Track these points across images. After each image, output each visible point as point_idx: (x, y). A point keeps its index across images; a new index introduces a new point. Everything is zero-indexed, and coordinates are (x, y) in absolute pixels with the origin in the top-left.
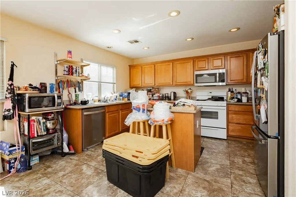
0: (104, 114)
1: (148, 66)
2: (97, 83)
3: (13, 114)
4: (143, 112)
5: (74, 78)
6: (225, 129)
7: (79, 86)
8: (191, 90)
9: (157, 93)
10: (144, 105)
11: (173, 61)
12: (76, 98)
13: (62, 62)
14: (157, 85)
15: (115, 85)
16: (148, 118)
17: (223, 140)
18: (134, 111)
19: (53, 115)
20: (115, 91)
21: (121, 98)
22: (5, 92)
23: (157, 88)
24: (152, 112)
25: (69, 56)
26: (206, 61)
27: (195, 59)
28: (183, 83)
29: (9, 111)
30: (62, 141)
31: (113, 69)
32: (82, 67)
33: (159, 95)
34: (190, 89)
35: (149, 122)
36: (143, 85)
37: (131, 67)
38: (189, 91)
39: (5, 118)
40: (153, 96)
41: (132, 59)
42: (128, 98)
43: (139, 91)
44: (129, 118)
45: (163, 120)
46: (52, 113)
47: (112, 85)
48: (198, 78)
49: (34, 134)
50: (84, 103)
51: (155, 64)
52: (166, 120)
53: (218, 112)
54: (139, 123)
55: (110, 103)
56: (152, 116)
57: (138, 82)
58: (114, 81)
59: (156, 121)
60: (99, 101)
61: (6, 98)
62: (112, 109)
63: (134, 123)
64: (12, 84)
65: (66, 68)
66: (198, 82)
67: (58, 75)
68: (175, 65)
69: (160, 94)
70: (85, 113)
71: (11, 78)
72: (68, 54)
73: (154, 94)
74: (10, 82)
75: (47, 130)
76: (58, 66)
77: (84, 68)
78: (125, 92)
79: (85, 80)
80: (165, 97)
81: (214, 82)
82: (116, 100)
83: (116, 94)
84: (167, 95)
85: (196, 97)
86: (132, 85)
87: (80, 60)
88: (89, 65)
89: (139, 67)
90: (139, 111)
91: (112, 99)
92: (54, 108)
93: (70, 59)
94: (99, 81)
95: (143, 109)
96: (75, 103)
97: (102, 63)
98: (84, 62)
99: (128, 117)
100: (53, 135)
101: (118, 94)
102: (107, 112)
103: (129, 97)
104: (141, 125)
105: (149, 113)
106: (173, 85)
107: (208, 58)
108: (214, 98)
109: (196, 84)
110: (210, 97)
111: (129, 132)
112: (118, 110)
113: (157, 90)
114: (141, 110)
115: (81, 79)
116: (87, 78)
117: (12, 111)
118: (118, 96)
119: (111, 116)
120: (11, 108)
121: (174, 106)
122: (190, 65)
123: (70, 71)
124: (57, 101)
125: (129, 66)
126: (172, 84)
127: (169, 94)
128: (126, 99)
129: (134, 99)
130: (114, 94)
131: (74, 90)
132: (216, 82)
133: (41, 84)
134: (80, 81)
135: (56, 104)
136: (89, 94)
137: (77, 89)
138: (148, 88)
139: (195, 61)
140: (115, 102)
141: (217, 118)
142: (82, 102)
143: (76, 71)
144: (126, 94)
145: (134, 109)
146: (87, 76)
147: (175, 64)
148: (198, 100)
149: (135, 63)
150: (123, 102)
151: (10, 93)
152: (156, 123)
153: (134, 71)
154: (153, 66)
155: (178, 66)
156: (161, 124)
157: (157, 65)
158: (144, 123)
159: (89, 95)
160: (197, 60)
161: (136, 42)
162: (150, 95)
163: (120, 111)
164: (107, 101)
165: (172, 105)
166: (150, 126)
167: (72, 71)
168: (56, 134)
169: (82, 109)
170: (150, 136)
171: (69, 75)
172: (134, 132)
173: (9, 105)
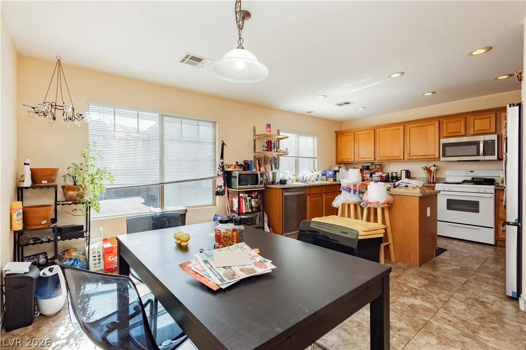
0: (304, 196)
1: (365, 132)
2: (294, 158)
3: (224, 190)
4: (354, 192)
5: (273, 154)
6: (493, 228)
7: (275, 163)
8: (436, 168)
9: (378, 171)
10: (356, 185)
11: (404, 124)
12: (273, 177)
13: (261, 137)
14: (378, 159)
15: (316, 160)
16: (360, 200)
17: (488, 246)
18: (343, 192)
19: (256, 193)
20: (316, 168)
21: (325, 177)
22: (217, 170)
23: (379, 165)
24: (365, 194)
25: (268, 130)
26: (462, 122)
27: (442, 120)
28: (421, 157)
29: (221, 188)
30: (264, 222)
31: (314, 139)
32: (279, 139)
33: (381, 174)
34: (434, 166)
35: (362, 204)
36: (357, 160)
37: (338, 134)
38: (433, 169)
39: (218, 193)
40: (371, 176)
41: (340, 122)
42: (334, 178)
43: (350, 170)
44: (337, 200)
45: (378, 202)
46: (255, 191)
47: (312, 159)
48: (447, 149)
49: (242, 210)
50: (283, 182)
51: (375, 130)
52: (382, 201)
53: (478, 202)
54: (349, 205)
55: (310, 183)
56: (365, 197)
57: (348, 156)
58: (314, 154)
59: (370, 203)
60: (297, 181)
61: (218, 175)
62: (314, 191)
63: (343, 205)
64: (223, 163)
65: (265, 144)
66: (447, 155)
67: (257, 151)
68: (408, 130)
69: (384, 173)
70: (286, 194)
71: (222, 157)
72: (267, 128)
73: (374, 173)
74: (222, 161)
75: (252, 208)
76: (256, 140)
77: (281, 141)
78: (330, 170)
79: (281, 155)
80: (392, 177)
81: (476, 154)
82: (317, 180)
83: (317, 173)
84: (394, 175)
85: (445, 179)
86: (340, 160)
87: (276, 133)
88: (287, 137)
89: (350, 134)
90: (349, 192)
91: (313, 179)
92: (257, 186)
93: (270, 133)
94: (296, 156)
95: (354, 190)
96: (273, 183)
97: (300, 133)
98: (281, 134)
99: (336, 198)
100: (256, 214)
101: (320, 173)
102: (309, 195)
103: (336, 177)
104: (352, 207)
105: (361, 195)
106: (404, 159)
107: (466, 118)
108: (475, 180)
109: (442, 159)
110: (470, 179)
111: (337, 215)
112: (320, 193)
113: (378, 166)
114: (352, 191)
115: (278, 155)
116: (285, 154)
117: (223, 188)
118: (320, 175)
119: (312, 200)
120: (223, 185)
121: (393, 187)
122: (433, 129)
123: (270, 146)
124: (260, 179)
125: (335, 132)
126: (402, 158)
127: (399, 172)
128: (332, 179)
129: (344, 179)
130: (315, 173)
131: (270, 167)
132: (478, 154)
133: (244, 161)
134: (276, 157)
135: (259, 182)
136: (286, 171)
137: (273, 165)
138: (364, 165)
139: (443, 123)
140: (317, 183)
141: (478, 211)
142: (281, 180)
143: (274, 146)
144: (331, 173)
145: (344, 189)
146: (285, 150)
147: (408, 128)
148: (446, 183)
149: (344, 128)
150: (328, 182)
151: (222, 171)
152: (369, 206)
153: (343, 139)
154: (373, 131)
155: (414, 131)
156: (376, 206)
157: (378, 130)
158: (355, 206)
159: (287, 173)
160: (445, 121)
161: (347, 103)
162: (368, 175)
163: (324, 195)
164: (306, 181)
165: (392, 187)
166: (362, 209)
167: (271, 146)
168: (259, 213)
169: (283, 189)
170: (362, 220)
171: (268, 151)
172: (343, 215)
173: (220, 181)
